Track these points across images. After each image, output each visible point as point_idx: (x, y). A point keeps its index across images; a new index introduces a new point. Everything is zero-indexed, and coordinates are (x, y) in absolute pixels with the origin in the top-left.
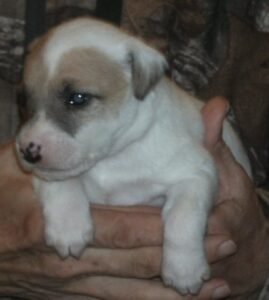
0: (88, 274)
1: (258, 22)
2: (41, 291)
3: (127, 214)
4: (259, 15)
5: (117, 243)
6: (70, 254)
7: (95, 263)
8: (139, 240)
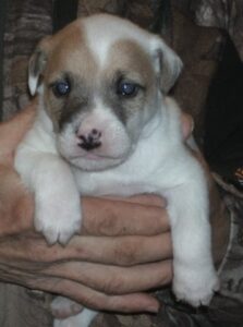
0: (69, 259)
1: (198, 16)
2: (18, 272)
3: (114, 202)
4: (199, 10)
5: (103, 230)
6: (58, 241)
7: (79, 250)
8: (125, 229)
